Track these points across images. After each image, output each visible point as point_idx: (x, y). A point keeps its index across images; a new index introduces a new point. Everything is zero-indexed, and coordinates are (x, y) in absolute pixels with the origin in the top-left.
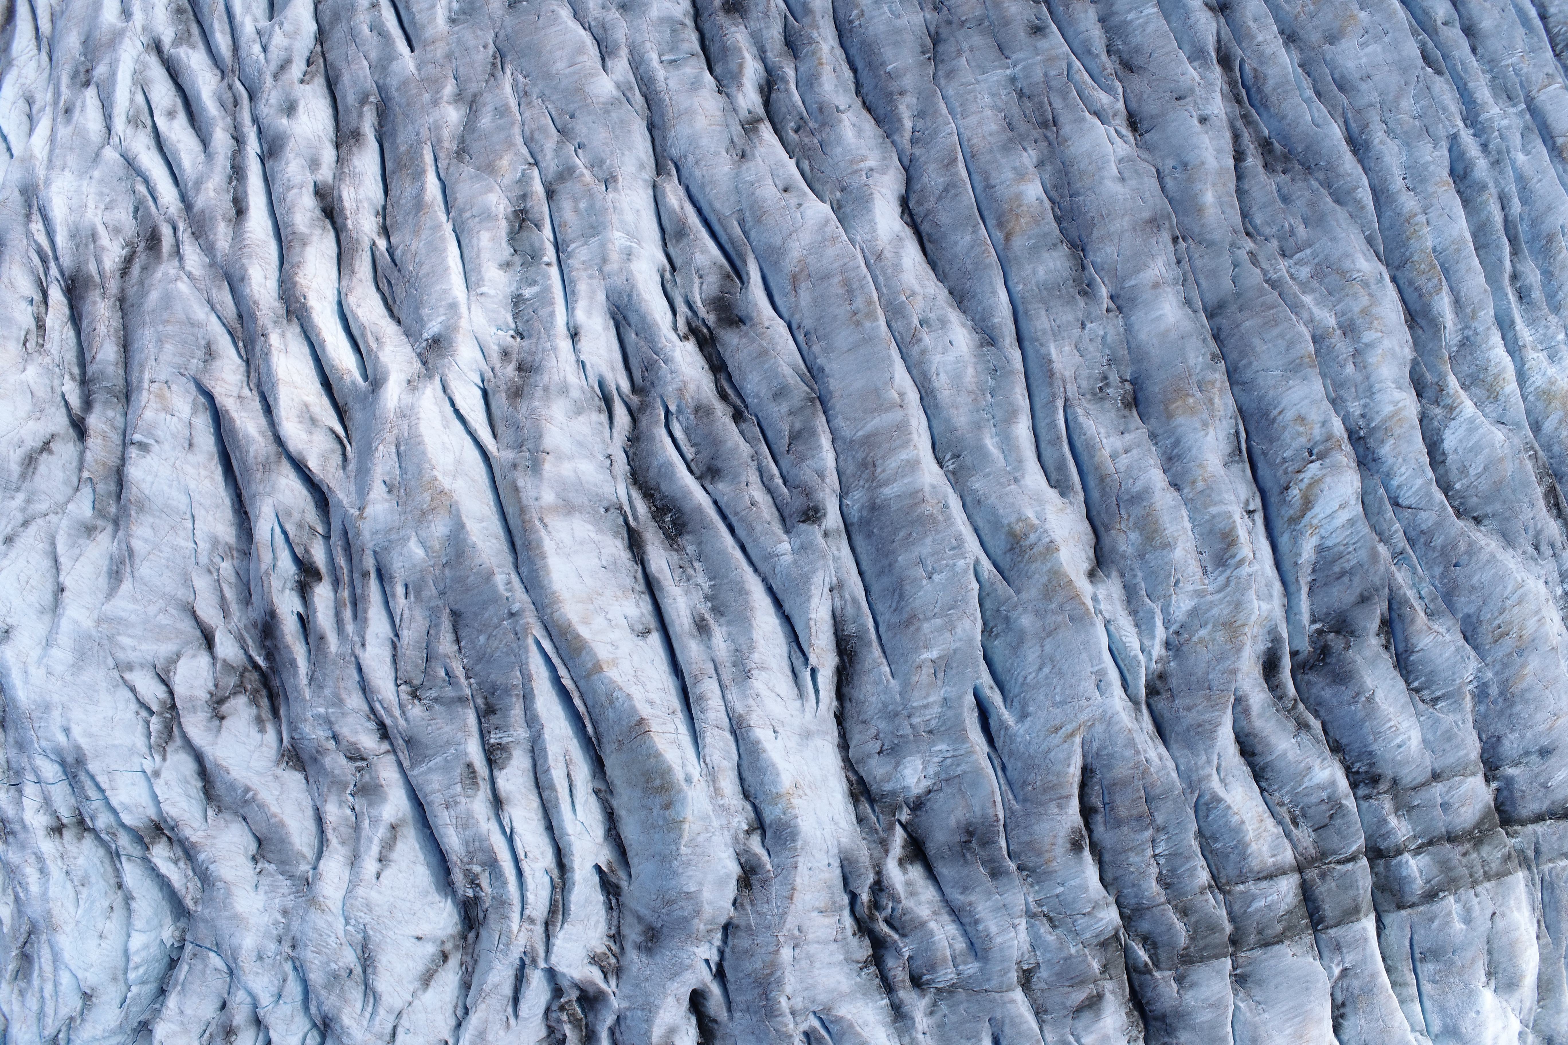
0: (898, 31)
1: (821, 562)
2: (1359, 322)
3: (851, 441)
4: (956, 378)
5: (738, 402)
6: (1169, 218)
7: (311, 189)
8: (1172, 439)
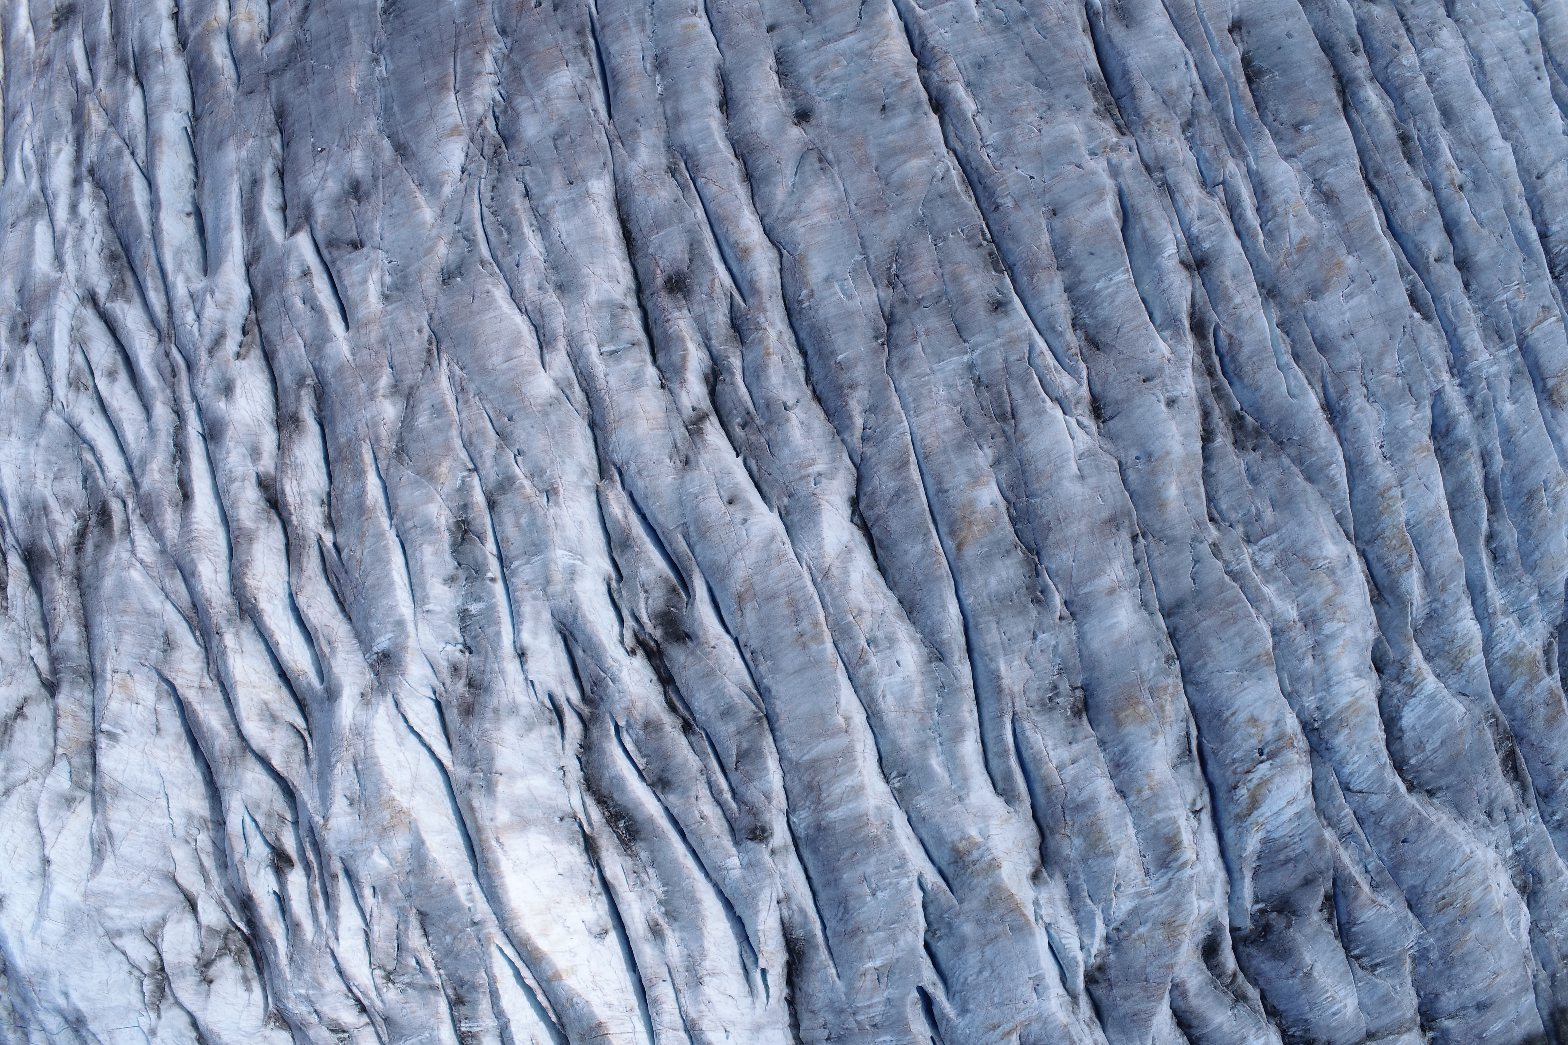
0: (850, 314)
1: (768, 881)
2: (1322, 613)
3: (797, 764)
4: (903, 699)
5: (688, 716)
6: (1129, 514)
7: (254, 480)
8: (1121, 747)
